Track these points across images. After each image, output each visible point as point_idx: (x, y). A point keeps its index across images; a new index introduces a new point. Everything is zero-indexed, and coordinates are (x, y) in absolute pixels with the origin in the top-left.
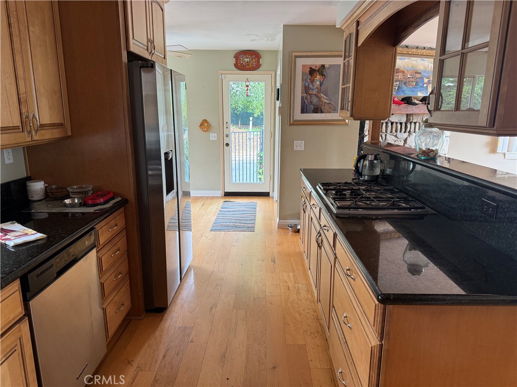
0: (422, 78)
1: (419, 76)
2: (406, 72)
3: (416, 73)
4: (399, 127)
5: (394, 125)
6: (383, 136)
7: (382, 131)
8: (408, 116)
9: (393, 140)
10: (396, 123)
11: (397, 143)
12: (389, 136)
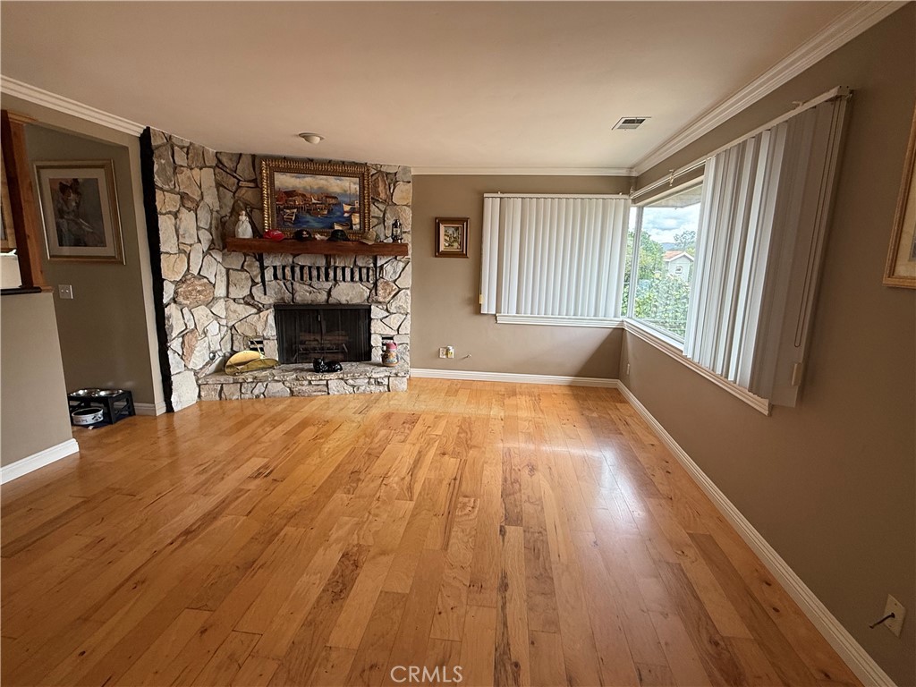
0: (339, 204)
1: (333, 201)
2: (308, 196)
3: (327, 197)
4: (315, 273)
5: (306, 270)
6: (288, 284)
7: (284, 278)
8: (328, 257)
9: (307, 291)
10: (310, 268)
11: (313, 295)
12: (297, 285)
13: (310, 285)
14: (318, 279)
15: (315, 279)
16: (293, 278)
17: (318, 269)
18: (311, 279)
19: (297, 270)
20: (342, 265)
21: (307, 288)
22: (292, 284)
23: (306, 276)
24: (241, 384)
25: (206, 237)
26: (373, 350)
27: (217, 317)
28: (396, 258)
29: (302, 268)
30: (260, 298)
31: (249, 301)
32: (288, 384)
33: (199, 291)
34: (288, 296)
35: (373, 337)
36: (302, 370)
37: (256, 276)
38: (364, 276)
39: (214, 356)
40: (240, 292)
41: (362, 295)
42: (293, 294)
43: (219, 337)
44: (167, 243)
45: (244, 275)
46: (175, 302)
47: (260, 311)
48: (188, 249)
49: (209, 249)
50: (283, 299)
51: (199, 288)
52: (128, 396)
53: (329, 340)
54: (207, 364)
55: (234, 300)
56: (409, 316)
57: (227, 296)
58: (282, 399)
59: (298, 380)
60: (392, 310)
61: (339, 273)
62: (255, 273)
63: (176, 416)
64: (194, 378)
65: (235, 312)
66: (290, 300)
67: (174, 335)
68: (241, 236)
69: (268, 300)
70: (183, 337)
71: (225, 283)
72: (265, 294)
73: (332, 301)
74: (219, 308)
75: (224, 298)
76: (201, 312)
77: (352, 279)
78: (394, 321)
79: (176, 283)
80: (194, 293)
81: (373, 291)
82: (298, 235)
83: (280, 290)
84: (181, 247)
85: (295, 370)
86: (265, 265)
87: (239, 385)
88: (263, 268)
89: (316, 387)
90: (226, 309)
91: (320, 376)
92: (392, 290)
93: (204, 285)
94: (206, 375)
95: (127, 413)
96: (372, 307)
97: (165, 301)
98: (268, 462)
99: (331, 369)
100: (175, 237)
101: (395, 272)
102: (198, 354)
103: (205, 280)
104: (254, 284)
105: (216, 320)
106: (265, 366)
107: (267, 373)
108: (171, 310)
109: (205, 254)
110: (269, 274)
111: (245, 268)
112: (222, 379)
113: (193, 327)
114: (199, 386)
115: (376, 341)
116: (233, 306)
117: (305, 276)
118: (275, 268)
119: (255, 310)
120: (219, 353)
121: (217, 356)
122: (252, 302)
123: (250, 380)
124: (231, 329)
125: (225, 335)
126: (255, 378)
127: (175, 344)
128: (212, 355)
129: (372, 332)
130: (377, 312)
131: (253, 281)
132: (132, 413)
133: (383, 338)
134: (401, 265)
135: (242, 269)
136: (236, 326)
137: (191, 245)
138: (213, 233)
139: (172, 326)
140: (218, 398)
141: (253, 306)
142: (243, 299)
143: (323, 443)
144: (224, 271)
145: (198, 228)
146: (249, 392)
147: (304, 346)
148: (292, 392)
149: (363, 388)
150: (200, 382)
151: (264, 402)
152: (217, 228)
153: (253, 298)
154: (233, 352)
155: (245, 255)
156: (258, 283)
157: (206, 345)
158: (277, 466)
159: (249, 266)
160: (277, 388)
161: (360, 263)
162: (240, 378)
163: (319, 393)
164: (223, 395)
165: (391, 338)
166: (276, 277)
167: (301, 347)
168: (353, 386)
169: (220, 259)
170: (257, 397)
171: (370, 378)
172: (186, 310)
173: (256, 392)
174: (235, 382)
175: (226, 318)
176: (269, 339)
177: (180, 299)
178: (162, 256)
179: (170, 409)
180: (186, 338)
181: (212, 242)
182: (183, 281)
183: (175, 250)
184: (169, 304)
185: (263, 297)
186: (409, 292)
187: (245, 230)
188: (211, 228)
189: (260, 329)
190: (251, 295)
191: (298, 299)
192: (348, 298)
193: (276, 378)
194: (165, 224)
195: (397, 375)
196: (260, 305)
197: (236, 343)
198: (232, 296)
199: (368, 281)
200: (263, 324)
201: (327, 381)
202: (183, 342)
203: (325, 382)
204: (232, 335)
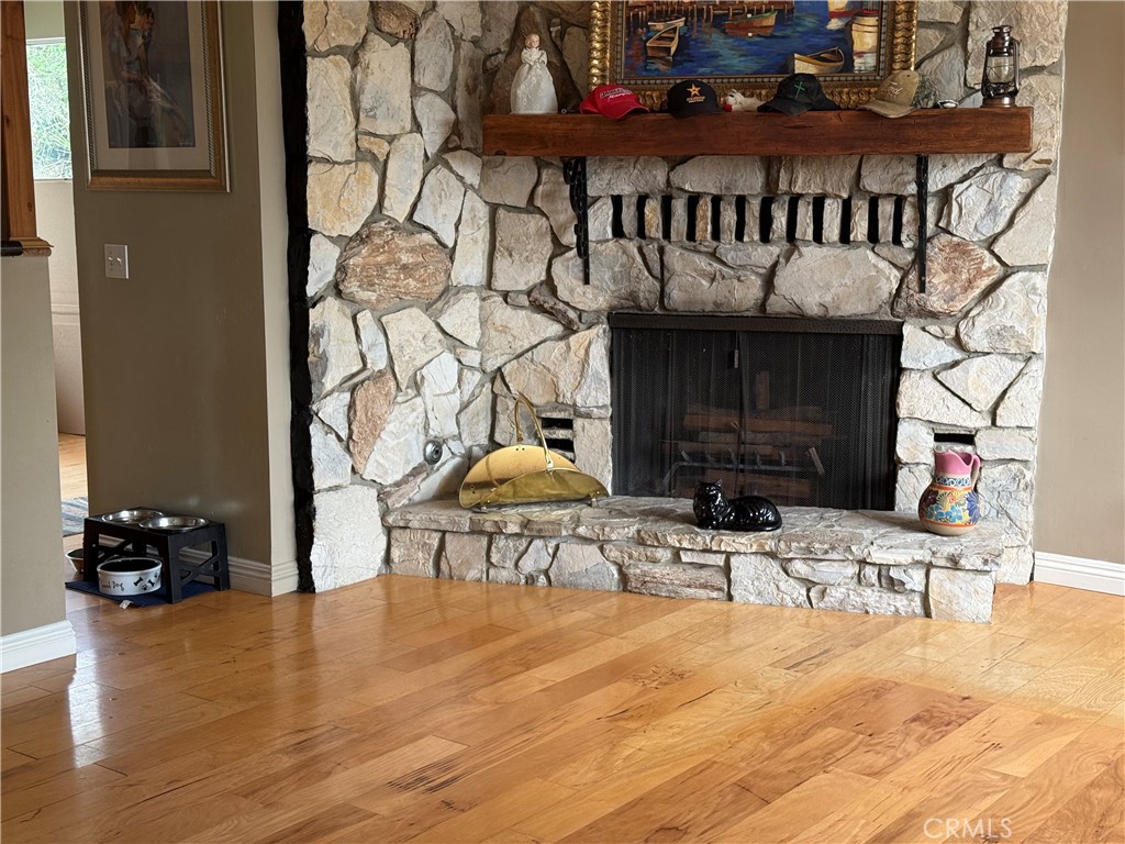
4: (729, 217)
5: (706, 209)
6: (652, 251)
7: (641, 233)
8: (770, 165)
9: (703, 274)
10: (716, 201)
11: (720, 286)
12: (675, 256)
13: (714, 255)
14: (739, 236)
15: (728, 236)
16: (667, 235)
17: (741, 203)
18: (716, 235)
19: (679, 208)
20: (815, 189)
21: (702, 262)
22: (661, 251)
23: (704, 227)
24: (491, 536)
25: (435, 114)
26: (902, 474)
27: (453, 342)
28: (999, 162)
29: (693, 201)
30: (572, 291)
31: (543, 300)
32: (614, 554)
33: (405, 267)
34: (647, 287)
35: (904, 430)
36: (664, 515)
37: (564, 227)
38: (886, 227)
39: (438, 452)
40: (521, 274)
41: (872, 289)
42: (663, 282)
43: (455, 401)
44: (328, 134)
45: (534, 223)
46: (339, 294)
47: (569, 329)
48: (380, 149)
49: (446, 148)
50: (633, 296)
51: (405, 258)
52: (218, 535)
53: (770, 431)
54: (415, 472)
55: (505, 296)
56: (1037, 367)
57: (489, 286)
58: (597, 593)
59: (641, 542)
60: (976, 338)
61: (805, 214)
62: (562, 218)
63: (318, 602)
64: (374, 508)
65: (504, 330)
66: (653, 298)
67: (328, 386)
68: (522, 111)
69: (593, 299)
70: (353, 390)
71: (483, 247)
72: (586, 281)
73: (776, 305)
74: (463, 317)
75: (478, 289)
76: (409, 326)
77: (845, 237)
78: (981, 379)
79: (348, 244)
80: (391, 272)
81: (913, 276)
82: (676, 102)
83: (627, 268)
84: (365, 143)
85: (645, 514)
86: (591, 192)
87: (485, 541)
88: (581, 203)
89: (692, 573)
90: (483, 322)
91: (705, 537)
92: (980, 274)
93: (422, 249)
94: (412, 504)
95: (211, 580)
96: (907, 330)
97: (311, 290)
98: (457, 756)
99: (745, 517)
100: (350, 119)
101: (992, 210)
102: (391, 442)
103: (427, 237)
104: (559, 249)
105: (452, 349)
106: (565, 493)
107: (563, 514)
108: (327, 317)
109: (430, 163)
110: (600, 221)
111: (538, 203)
112: (444, 517)
113: (382, 364)
114: (389, 530)
115: (914, 445)
116: (502, 313)
117: (700, 225)
118: (617, 201)
119: (556, 329)
120: (451, 443)
121: (446, 454)
122: (550, 303)
123: (513, 528)
124: (493, 381)
125: (474, 396)
126: (526, 524)
127: (330, 408)
128: (430, 448)
129: (902, 412)
130: (920, 347)
131: (556, 240)
132: (222, 581)
133: (939, 438)
134: (1018, 184)
135: (531, 207)
136: (506, 370)
137: (391, 139)
138: (460, 103)
139: (324, 358)
140: (431, 571)
141: (551, 314)
142: (529, 293)
143: (633, 732)
144: (483, 212)
145: (416, 90)
146: (510, 564)
147: (694, 446)
148: (624, 578)
149: (836, 594)
150: (390, 520)
151: (548, 595)
152: (471, 90)
153: (553, 291)
154: (494, 445)
155: (541, 165)
156: (569, 249)
157: (415, 418)
158: (476, 767)
159: (549, 196)
160: (581, 560)
161: (872, 183)
162: (489, 519)
163: (702, 593)
164: (444, 566)
165: (968, 439)
166: (618, 231)
167: (685, 448)
168: (809, 584)
169: (472, 177)
170: (531, 580)
171: (863, 562)
172: (365, 318)
173: (528, 565)
174: (476, 531)
175: (480, 346)
176: (588, 416)
177: (352, 286)
178: (312, 170)
179: (306, 584)
180: (360, 393)
181: (455, 129)
182: (361, 238)
183: (345, 152)
184: (322, 298)
185: (580, 288)
186: (1040, 281)
187: (535, 91)
188: (453, 87)
189: (565, 387)
190: (549, 284)
191: (677, 296)
192: (828, 299)
193: (582, 530)
194: (325, 81)
195: (954, 563)
196: (572, 315)
197: (504, 422)
198: (501, 283)
199: (897, 241)
200: (576, 368)
201: (729, 555)
202: (352, 406)
203: (720, 560)
204: (495, 397)
